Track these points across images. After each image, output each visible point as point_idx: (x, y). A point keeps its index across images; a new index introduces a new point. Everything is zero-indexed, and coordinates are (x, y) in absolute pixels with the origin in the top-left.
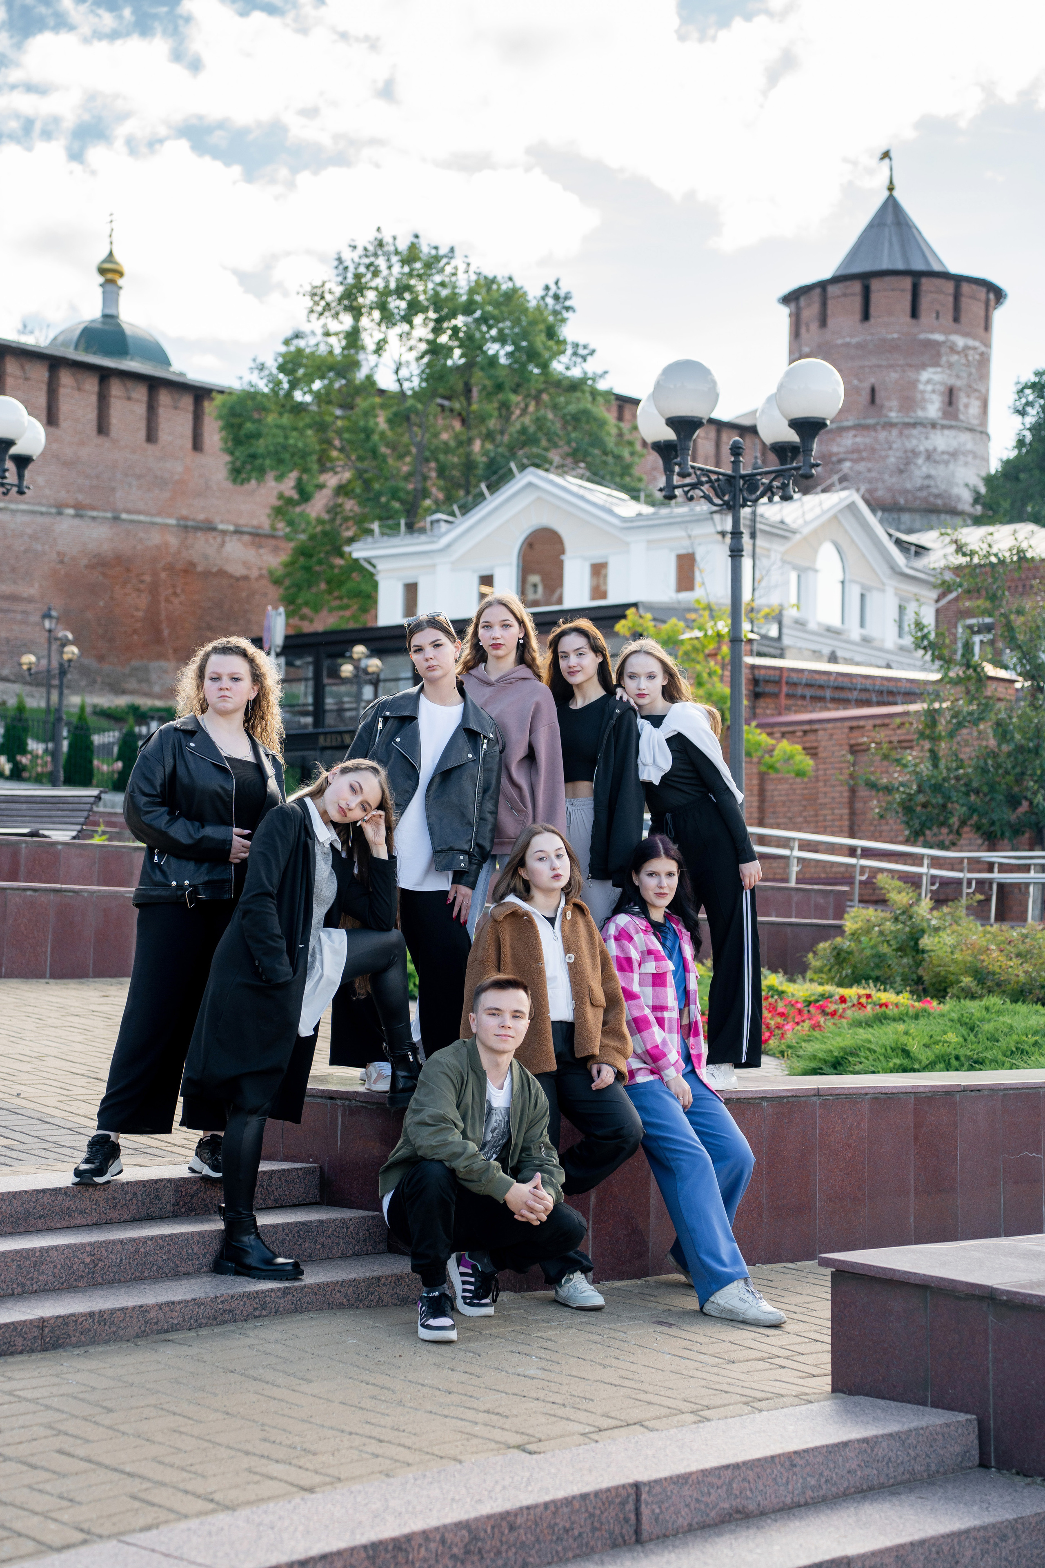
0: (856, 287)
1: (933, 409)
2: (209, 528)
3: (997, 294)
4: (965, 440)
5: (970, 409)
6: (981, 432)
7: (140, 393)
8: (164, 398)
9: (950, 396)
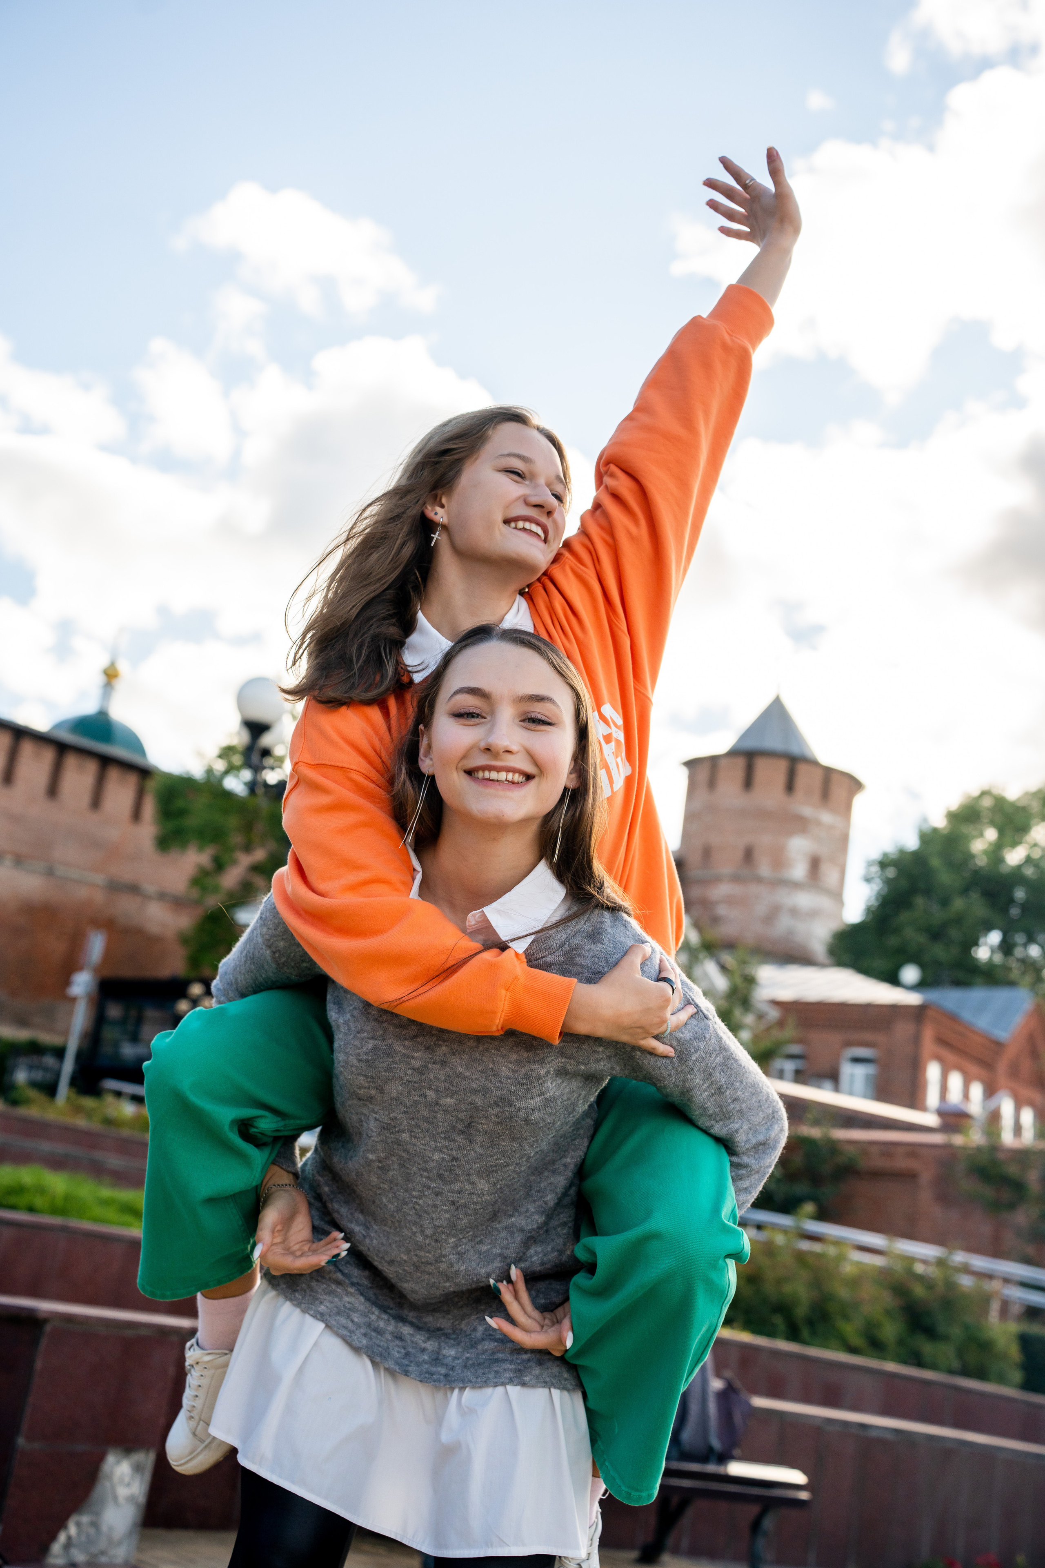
0: (741, 762)
1: (799, 871)
2: (134, 889)
3: (855, 785)
4: (823, 902)
5: (830, 876)
6: (837, 896)
7: (91, 767)
8: (114, 774)
9: (815, 864)
